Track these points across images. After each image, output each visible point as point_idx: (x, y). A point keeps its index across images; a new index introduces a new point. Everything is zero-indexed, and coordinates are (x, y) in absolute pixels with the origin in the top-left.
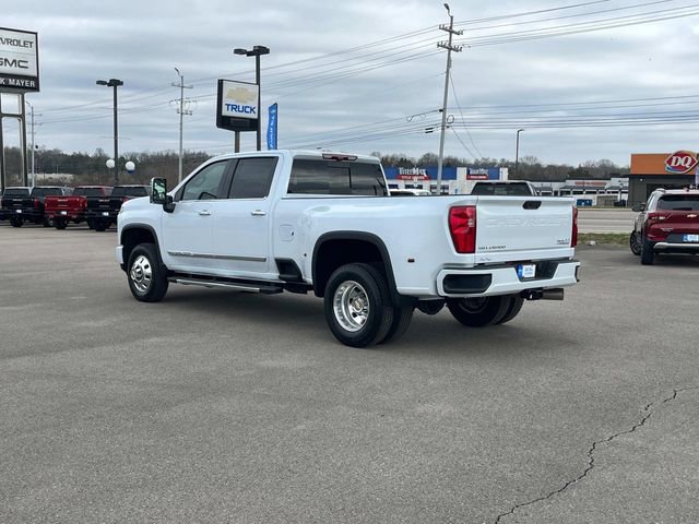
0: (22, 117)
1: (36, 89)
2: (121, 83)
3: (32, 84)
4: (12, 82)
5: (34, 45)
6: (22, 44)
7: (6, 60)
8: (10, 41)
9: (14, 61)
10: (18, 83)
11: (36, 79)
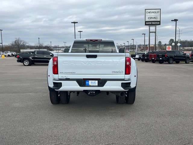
0: (155, 32)
1: (160, 24)
2: (177, 20)
3: (159, 23)
4: (153, 23)
5: (160, 12)
6: (156, 12)
7: (152, 17)
8: (153, 12)
9: (154, 17)
10: (155, 23)
11: (160, 22)
